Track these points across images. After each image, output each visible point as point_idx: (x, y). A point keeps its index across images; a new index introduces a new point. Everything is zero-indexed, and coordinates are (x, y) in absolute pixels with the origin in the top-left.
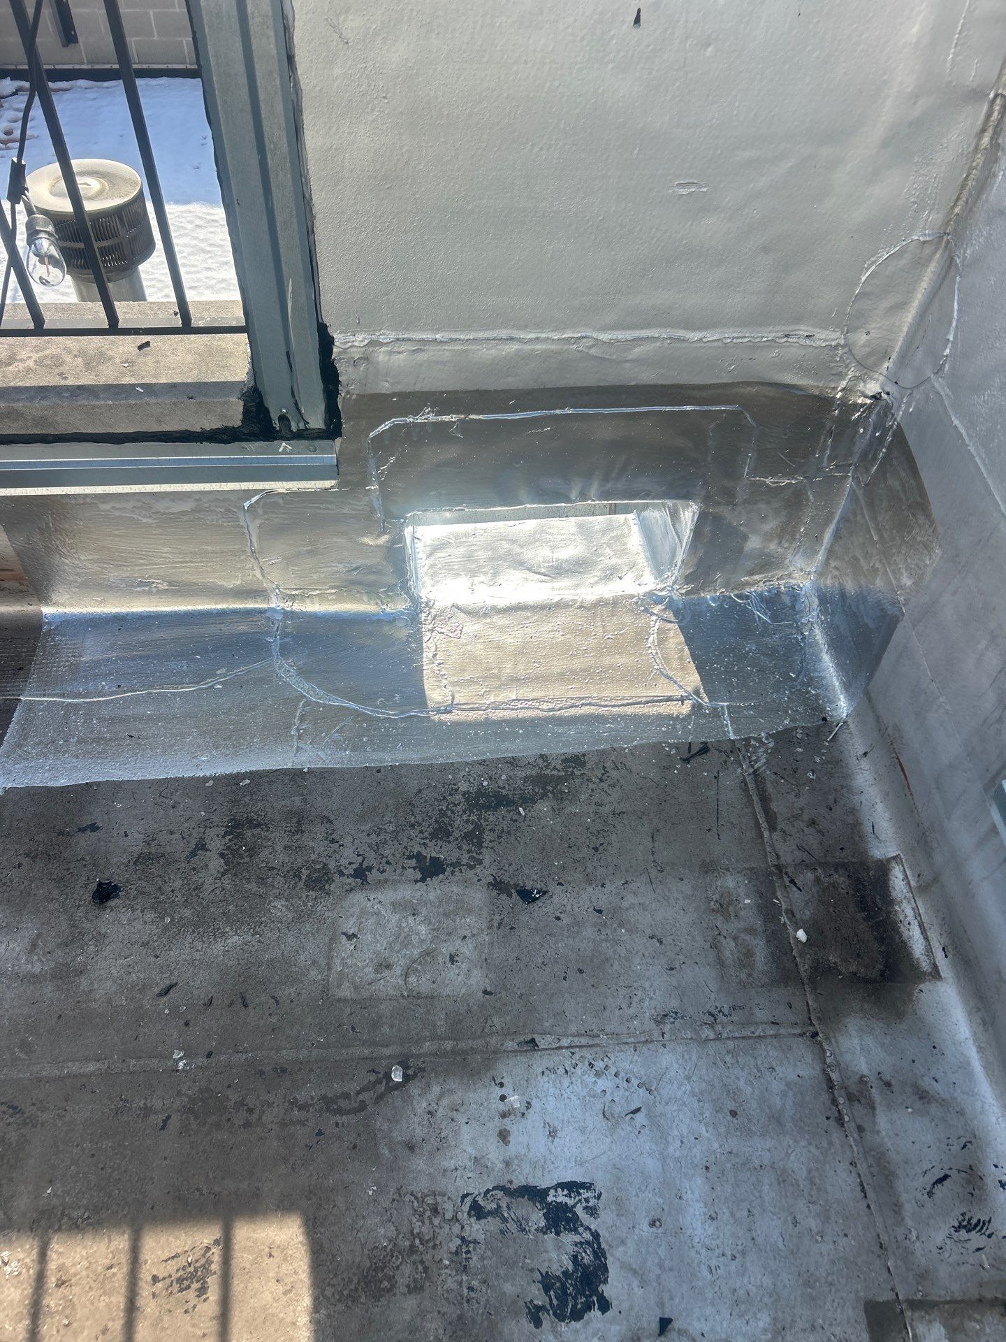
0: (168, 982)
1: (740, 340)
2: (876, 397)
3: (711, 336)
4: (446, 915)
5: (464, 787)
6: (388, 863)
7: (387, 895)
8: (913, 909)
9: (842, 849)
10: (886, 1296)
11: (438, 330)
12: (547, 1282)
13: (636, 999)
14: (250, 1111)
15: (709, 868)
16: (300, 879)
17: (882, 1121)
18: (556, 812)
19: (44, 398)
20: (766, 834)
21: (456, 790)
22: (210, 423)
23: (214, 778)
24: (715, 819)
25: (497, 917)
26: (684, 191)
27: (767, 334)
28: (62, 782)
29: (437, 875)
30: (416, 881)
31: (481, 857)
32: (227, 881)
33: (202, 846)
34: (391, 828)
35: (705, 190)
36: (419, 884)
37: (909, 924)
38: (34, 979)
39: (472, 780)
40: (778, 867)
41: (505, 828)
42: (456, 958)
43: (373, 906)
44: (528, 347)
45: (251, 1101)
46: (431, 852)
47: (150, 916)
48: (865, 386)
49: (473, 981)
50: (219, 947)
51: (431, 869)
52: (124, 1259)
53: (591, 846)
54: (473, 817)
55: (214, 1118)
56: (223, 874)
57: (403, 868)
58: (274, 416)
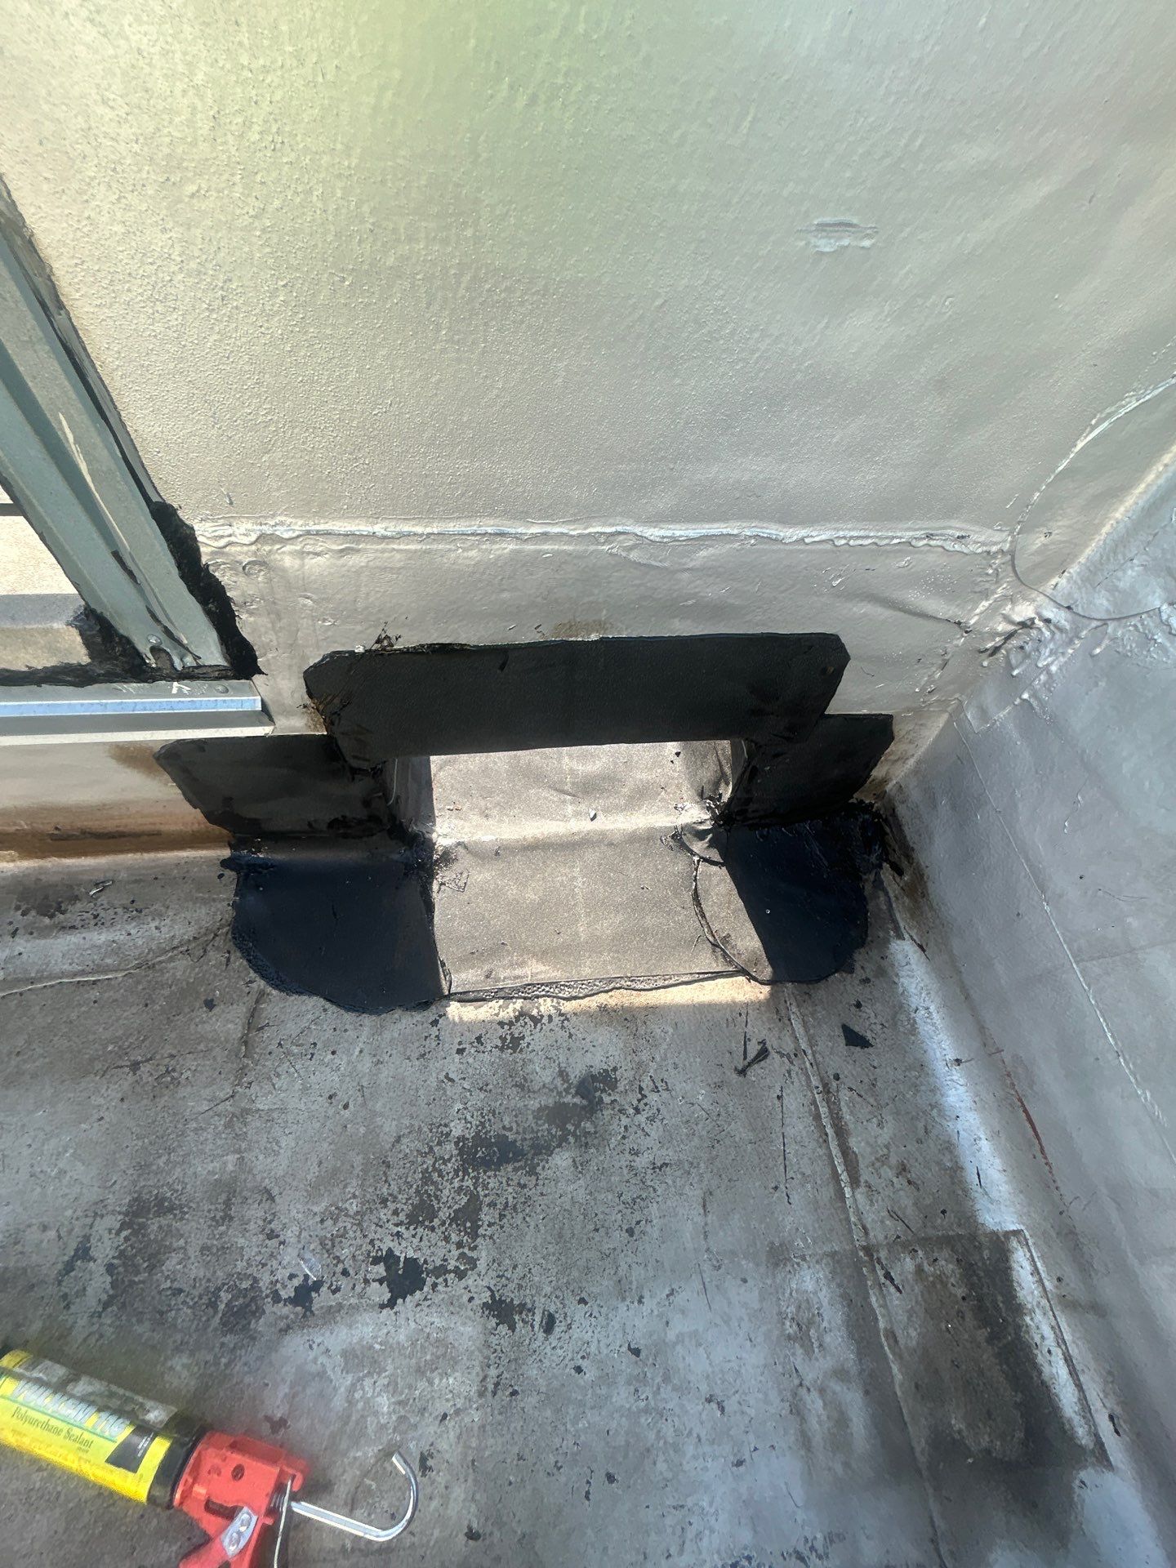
1: (860, 542)
2: (1026, 625)
3: (818, 534)
4: (420, 1372)
5: (457, 1130)
8: (1052, 1328)
9: (944, 1212)
11: (376, 517)
15: (779, 1256)
16: (216, 1312)
18: (579, 1166)
20: (848, 1191)
21: (448, 1135)
22: (42, 661)
25: (493, 1372)
26: (826, 245)
27: (904, 533)
29: (412, 1293)
30: (382, 1306)
31: (474, 1254)
33: (83, 1253)
36: (385, 1311)
40: (868, 1250)
43: (315, 1360)
44: (530, 547)
46: (407, 1248)
51: (404, 1281)
54: (469, 1183)
58: (144, 649)
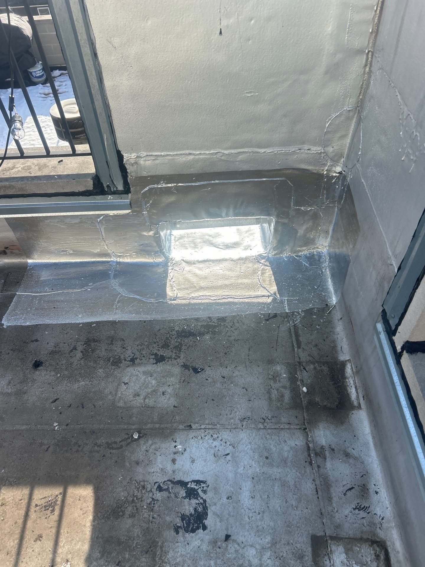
0: (56, 398)
1: (281, 152)
2: (340, 173)
3: (269, 150)
4: (163, 377)
5: (177, 328)
6: (144, 356)
7: (142, 369)
8: (353, 381)
9: (327, 356)
10: (321, 534)
11: (162, 151)
12: (183, 517)
13: (233, 412)
14: (79, 446)
15: (271, 362)
16: (110, 362)
17: (329, 464)
18: (212, 339)
19: (22, 181)
20: (296, 349)
21: (174, 330)
22: (81, 189)
23: (83, 323)
24: (276, 343)
25: (183, 378)
26: (249, 95)
27: (292, 149)
28: (28, 324)
29: (162, 362)
30: (154, 364)
31: (180, 355)
32: (82, 362)
33: (75, 348)
34: (146, 344)
35: (257, 94)
36: (154, 365)
37: (351, 387)
38: (8, 394)
39: (180, 326)
40: (299, 363)
41: (191, 344)
42: (165, 393)
43: (136, 373)
44: (197, 157)
45: (80, 442)
46: (161, 353)
47: (53, 373)
48: (335, 169)
49: (170, 402)
50: (76, 386)
51: (160, 359)
52: (26, 497)
53: (224, 352)
54: (179, 340)
55: (65, 448)
56: (81, 359)
57: (149, 359)
58: (105, 186)
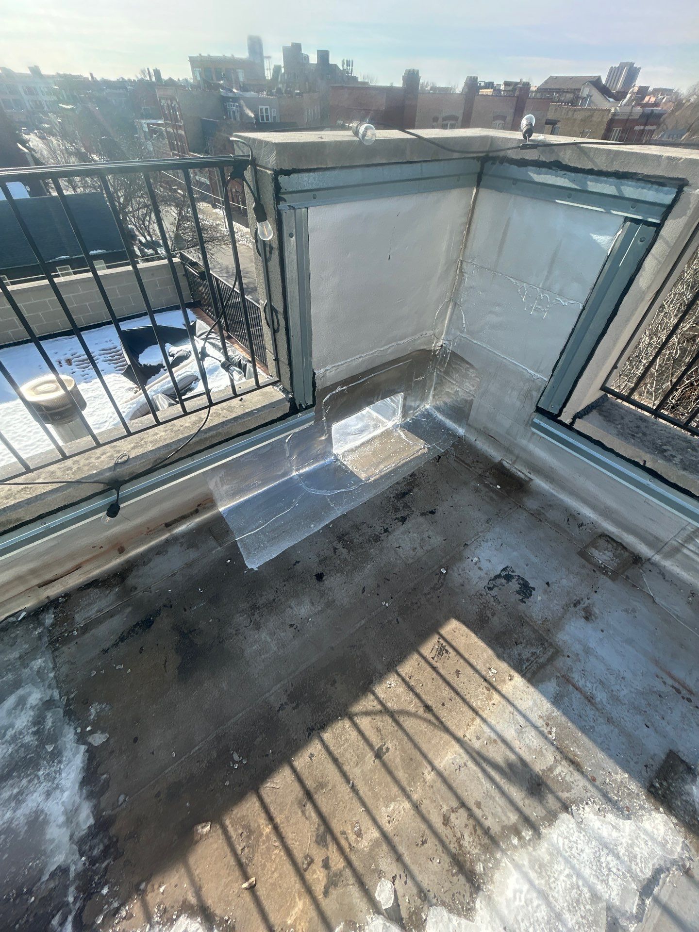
0: (362, 588)
1: (412, 340)
2: (442, 346)
4: (417, 528)
5: (392, 496)
6: (391, 524)
7: (397, 533)
8: (515, 468)
10: (579, 550)
12: (518, 593)
13: (478, 521)
14: (417, 603)
17: (548, 515)
19: (226, 425)
22: (279, 414)
23: (322, 529)
24: (457, 471)
25: (430, 522)
28: (274, 556)
29: (406, 520)
31: (412, 510)
34: (383, 516)
36: (403, 525)
37: (516, 472)
38: (321, 612)
39: (392, 493)
41: (411, 500)
42: (430, 537)
43: (397, 537)
44: (364, 358)
45: (414, 601)
46: (399, 516)
47: (339, 575)
48: (438, 344)
49: (439, 539)
50: (366, 571)
51: (403, 520)
52: (420, 659)
54: (401, 502)
55: (409, 612)
56: (349, 552)
57: (396, 523)
